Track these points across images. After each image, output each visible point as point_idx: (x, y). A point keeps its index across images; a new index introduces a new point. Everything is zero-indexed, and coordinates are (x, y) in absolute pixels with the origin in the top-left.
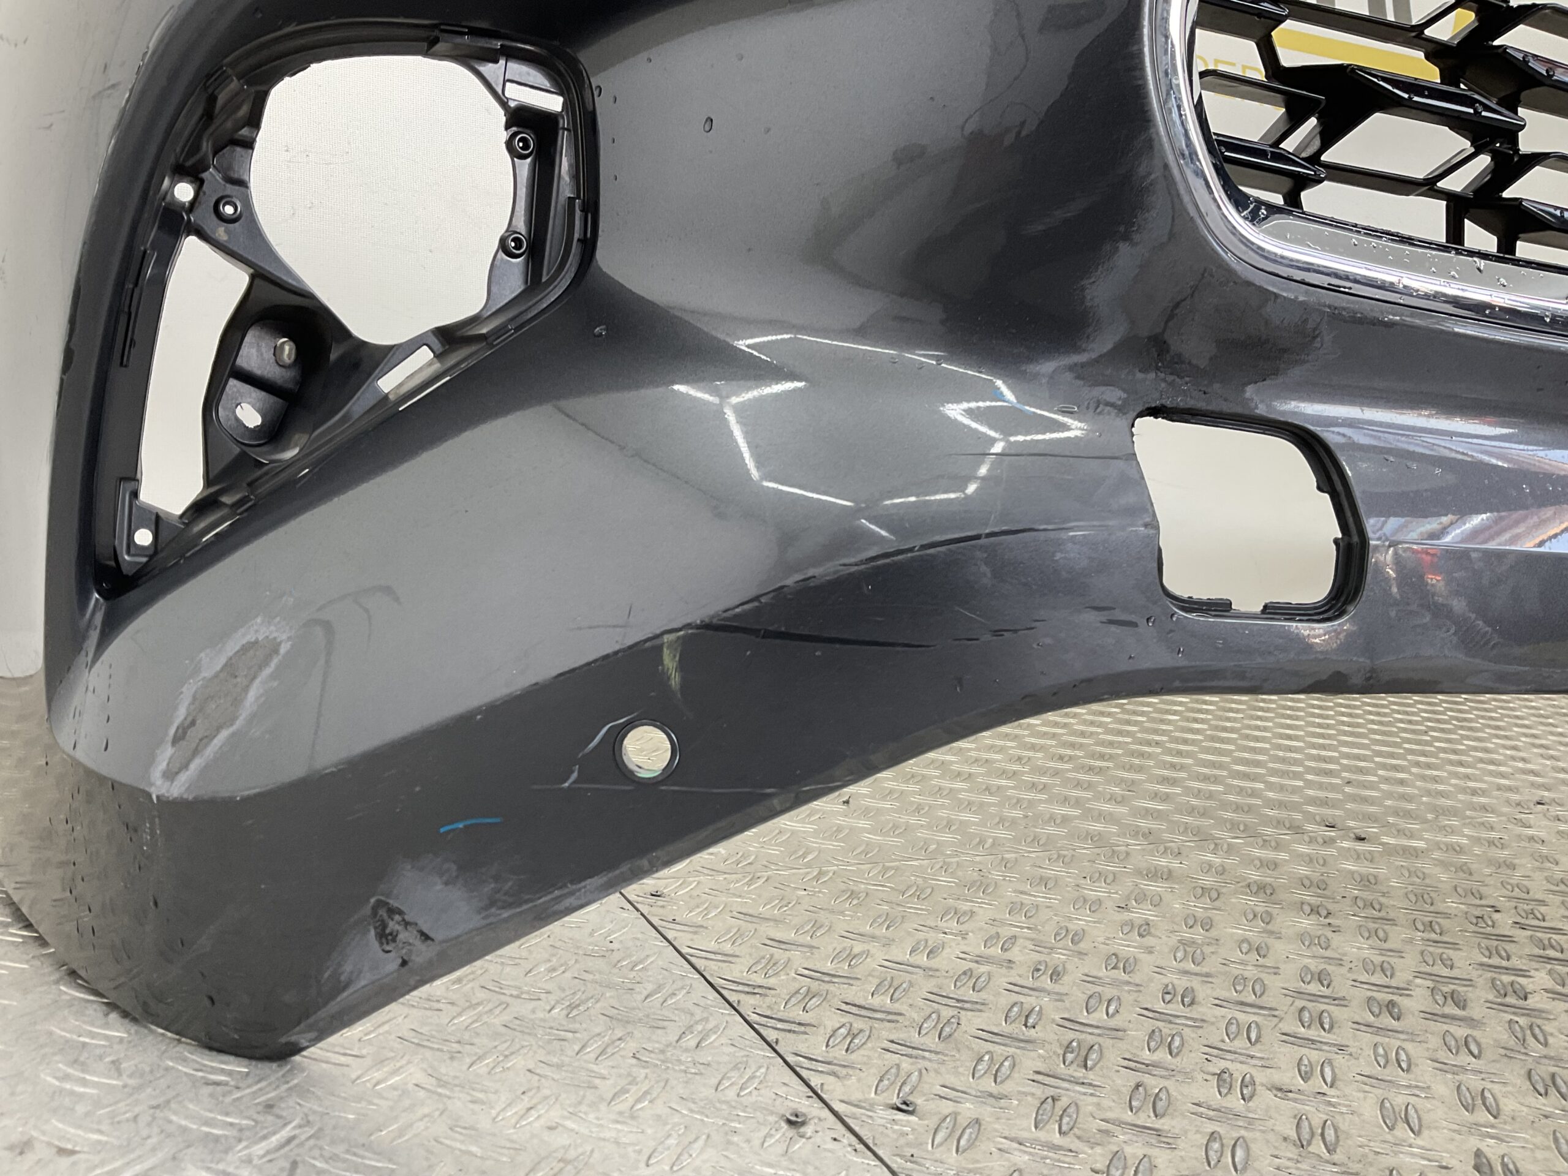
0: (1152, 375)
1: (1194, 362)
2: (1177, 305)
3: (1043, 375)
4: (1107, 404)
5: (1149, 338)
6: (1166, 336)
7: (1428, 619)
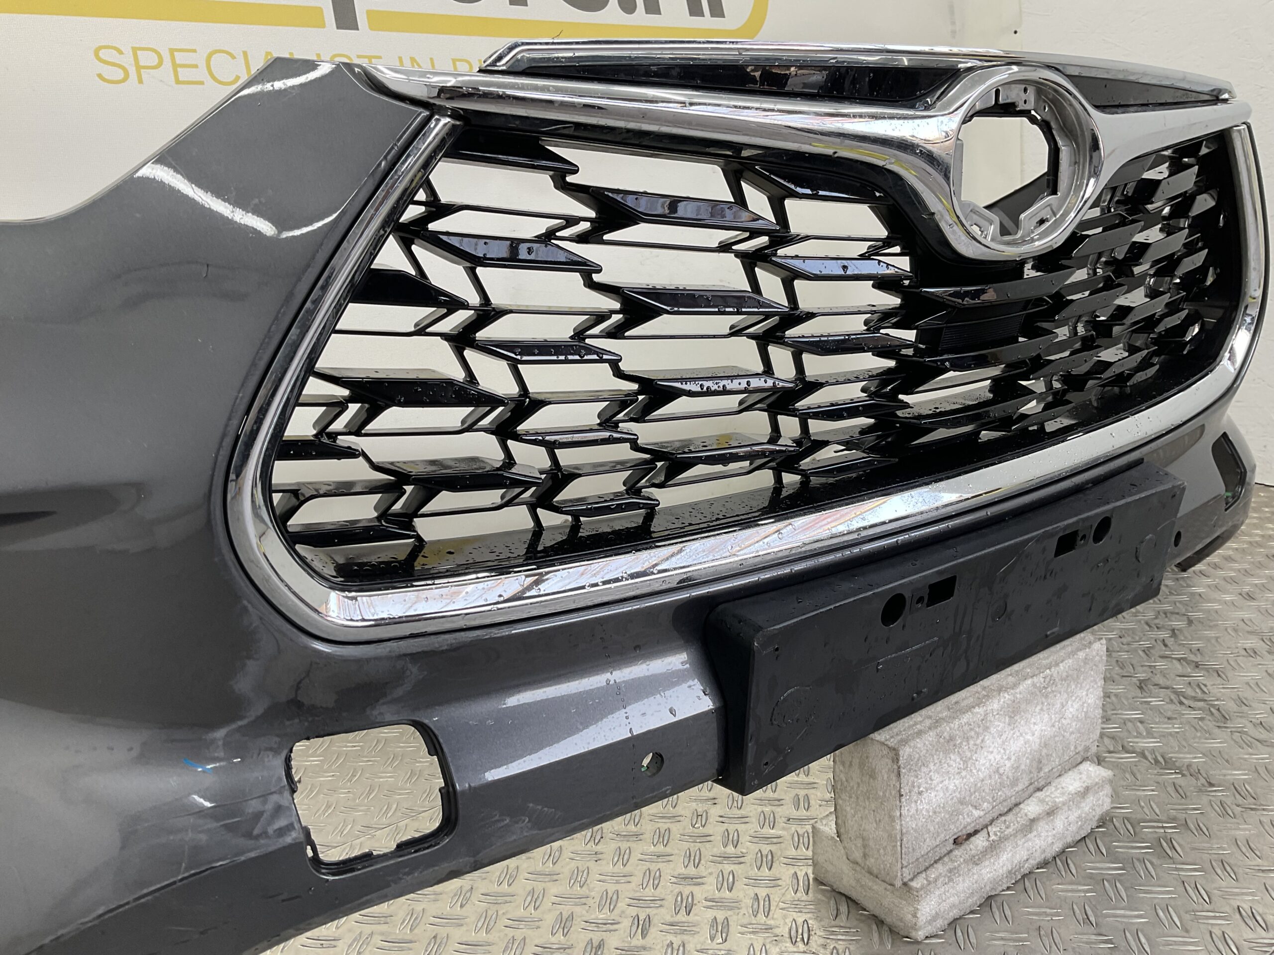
0: (297, 721)
1: (324, 706)
2: (300, 682)
3: (219, 740)
4: (267, 749)
5: (288, 702)
6: (299, 699)
7: (508, 821)
